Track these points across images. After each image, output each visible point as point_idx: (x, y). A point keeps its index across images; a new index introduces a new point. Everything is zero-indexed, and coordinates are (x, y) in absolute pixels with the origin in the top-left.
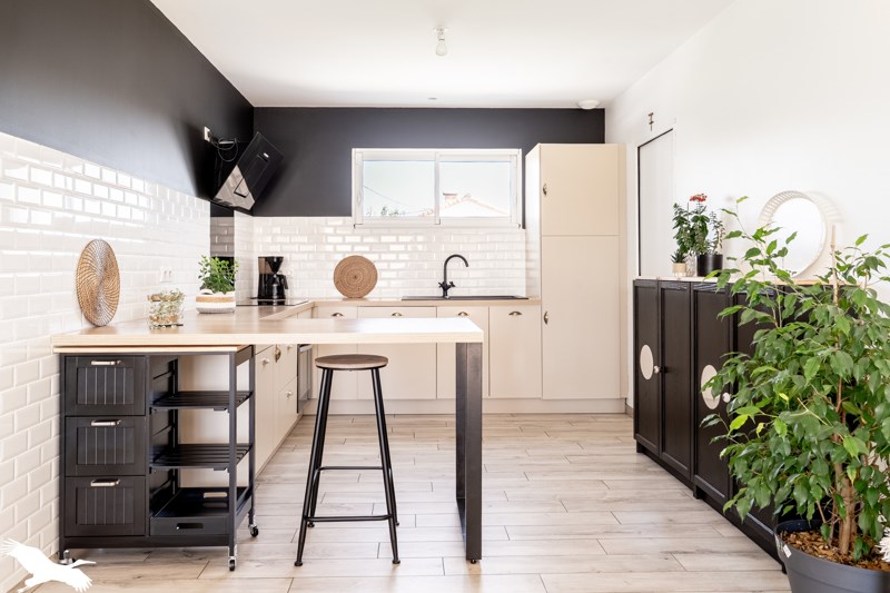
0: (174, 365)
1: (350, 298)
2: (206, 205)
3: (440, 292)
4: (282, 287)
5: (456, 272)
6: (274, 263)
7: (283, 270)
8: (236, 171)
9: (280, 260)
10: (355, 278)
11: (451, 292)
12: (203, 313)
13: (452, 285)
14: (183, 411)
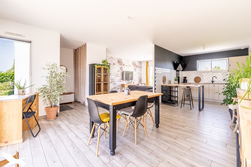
0: (170, 87)
1: (197, 83)
2: (175, 71)
3: (212, 82)
4: (186, 81)
5: (215, 79)
6: (185, 78)
7: (187, 79)
8: (180, 64)
9: (186, 77)
10: (197, 80)
11: (214, 82)
12: (174, 83)
13: (214, 81)
14: (171, 91)
